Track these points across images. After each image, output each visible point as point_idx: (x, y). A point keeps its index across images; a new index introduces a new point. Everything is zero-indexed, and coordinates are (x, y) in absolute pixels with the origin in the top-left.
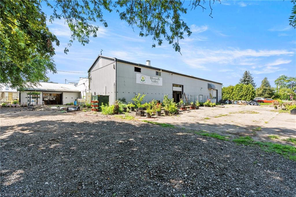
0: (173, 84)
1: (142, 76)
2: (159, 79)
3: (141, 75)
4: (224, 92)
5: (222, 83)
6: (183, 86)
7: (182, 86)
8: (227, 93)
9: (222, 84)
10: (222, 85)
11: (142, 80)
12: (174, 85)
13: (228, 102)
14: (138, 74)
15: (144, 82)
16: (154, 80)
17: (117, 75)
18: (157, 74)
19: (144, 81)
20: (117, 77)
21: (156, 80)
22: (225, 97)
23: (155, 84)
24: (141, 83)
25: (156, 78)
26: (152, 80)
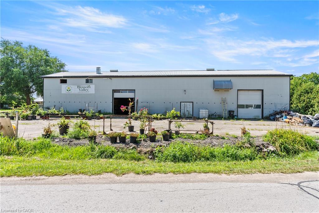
0: (113, 90)
1: (68, 87)
3: (67, 85)
6: (135, 91)
11: (67, 90)
15: (69, 92)
16: (83, 88)
18: (87, 81)
19: (70, 90)
20: (44, 90)
21: (85, 89)
23: (84, 92)
24: (66, 93)
25: (85, 86)
26: (80, 89)
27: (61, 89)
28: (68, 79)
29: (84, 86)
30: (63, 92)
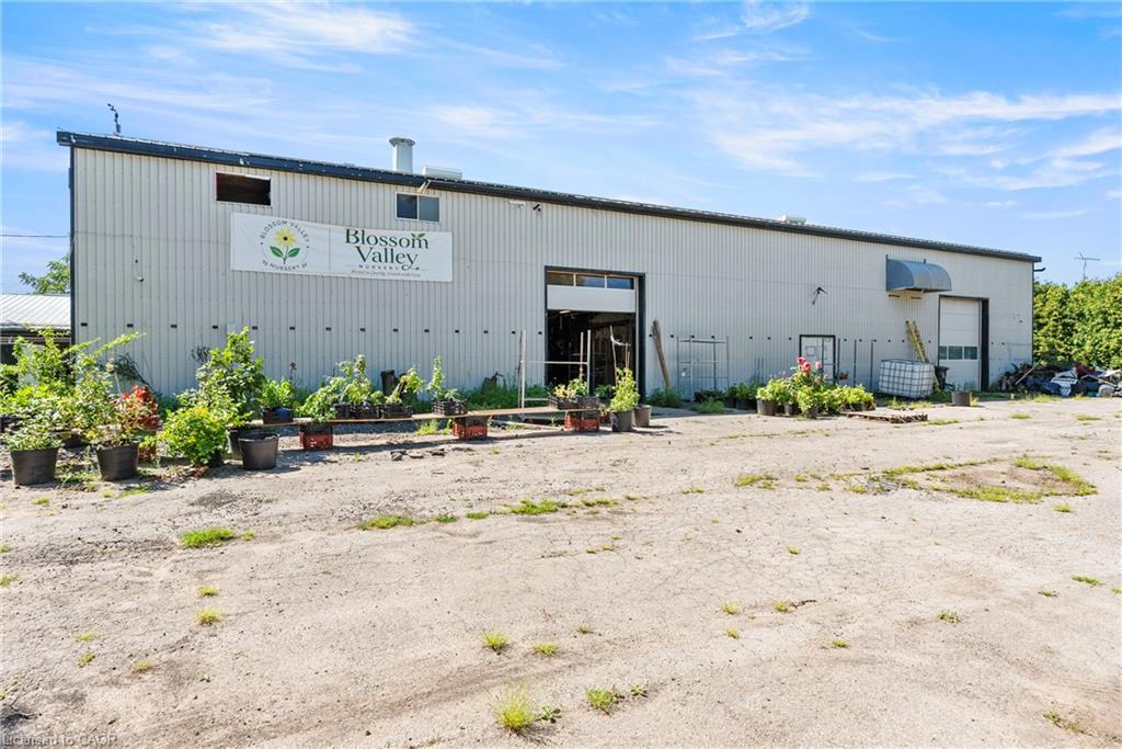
0: (547, 268)
1: (277, 228)
2: (419, 241)
3: (268, 220)
4: (1081, 315)
5: (1032, 253)
6: (641, 278)
7: (637, 281)
8: (1106, 322)
9: (1039, 260)
10: (1037, 266)
11: (276, 251)
12: (555, 276)
13: (1065, 384)
14: (243, 216)
15: (291, 262)
16: (379, 249)
17: (80, 227)
18: (407, 208)
19: (295, 252)
20: (79, 237)
21: (397, 250)
22: (1088, 348)
23: (392, 272)
24: (268, 269)
25: (398, 235)
26: (365, 249)
27: (227, 244)
28: (279, 182)
29: (388, 234)
30: (238, 263)
